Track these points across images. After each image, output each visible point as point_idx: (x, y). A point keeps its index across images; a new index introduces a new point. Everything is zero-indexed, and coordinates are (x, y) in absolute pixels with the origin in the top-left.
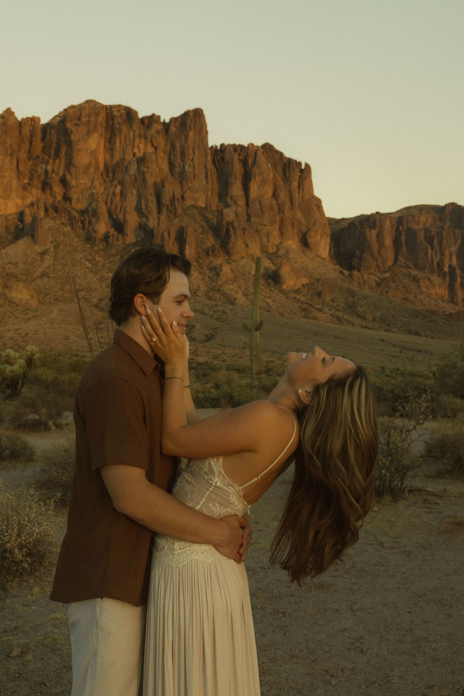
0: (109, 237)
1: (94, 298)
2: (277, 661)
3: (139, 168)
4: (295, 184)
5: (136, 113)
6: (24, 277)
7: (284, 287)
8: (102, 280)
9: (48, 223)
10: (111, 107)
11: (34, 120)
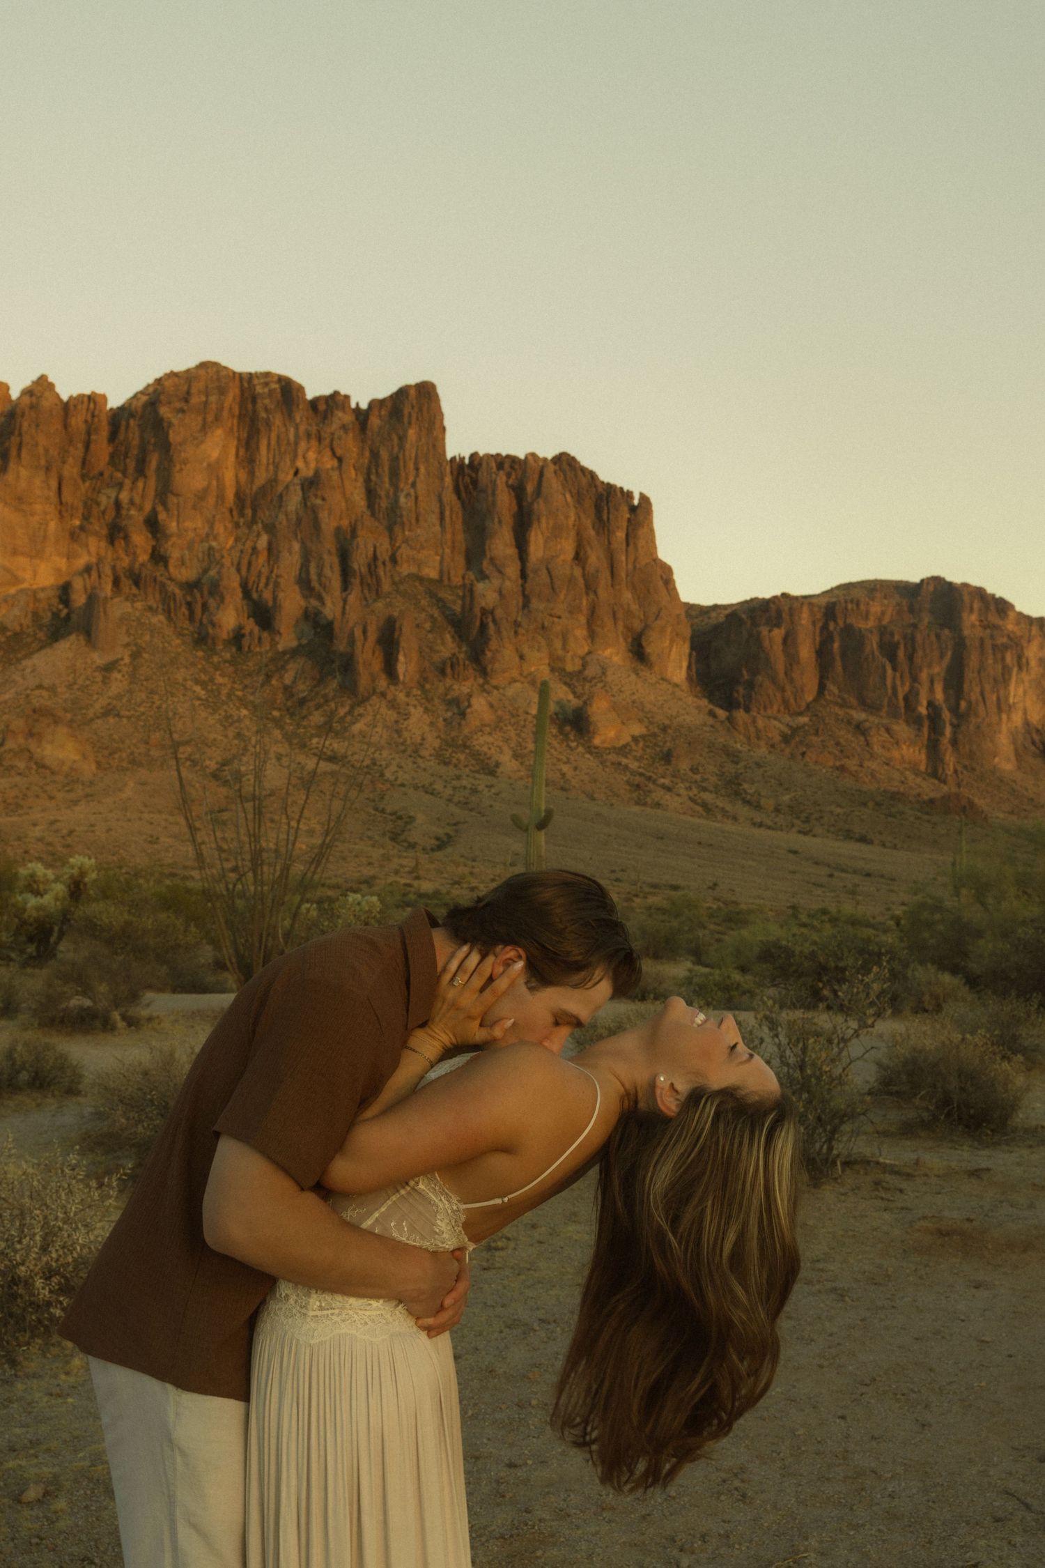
0: (243, 636)
1: (210, 759)
2: (569, 1516)
3: (305, 499)
4: (620, 535)
5: (301, 389)
6: (69, 716)
7: (597, 741)
8: (227, 724)
9: (119, 608)
10: (251, 377)
11: (93, 401)
